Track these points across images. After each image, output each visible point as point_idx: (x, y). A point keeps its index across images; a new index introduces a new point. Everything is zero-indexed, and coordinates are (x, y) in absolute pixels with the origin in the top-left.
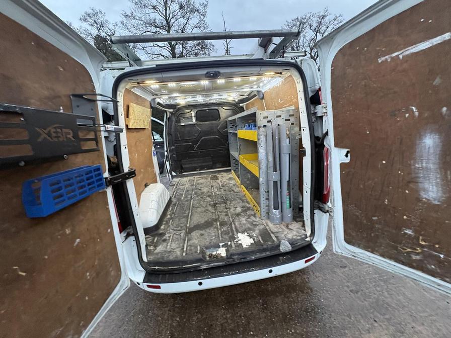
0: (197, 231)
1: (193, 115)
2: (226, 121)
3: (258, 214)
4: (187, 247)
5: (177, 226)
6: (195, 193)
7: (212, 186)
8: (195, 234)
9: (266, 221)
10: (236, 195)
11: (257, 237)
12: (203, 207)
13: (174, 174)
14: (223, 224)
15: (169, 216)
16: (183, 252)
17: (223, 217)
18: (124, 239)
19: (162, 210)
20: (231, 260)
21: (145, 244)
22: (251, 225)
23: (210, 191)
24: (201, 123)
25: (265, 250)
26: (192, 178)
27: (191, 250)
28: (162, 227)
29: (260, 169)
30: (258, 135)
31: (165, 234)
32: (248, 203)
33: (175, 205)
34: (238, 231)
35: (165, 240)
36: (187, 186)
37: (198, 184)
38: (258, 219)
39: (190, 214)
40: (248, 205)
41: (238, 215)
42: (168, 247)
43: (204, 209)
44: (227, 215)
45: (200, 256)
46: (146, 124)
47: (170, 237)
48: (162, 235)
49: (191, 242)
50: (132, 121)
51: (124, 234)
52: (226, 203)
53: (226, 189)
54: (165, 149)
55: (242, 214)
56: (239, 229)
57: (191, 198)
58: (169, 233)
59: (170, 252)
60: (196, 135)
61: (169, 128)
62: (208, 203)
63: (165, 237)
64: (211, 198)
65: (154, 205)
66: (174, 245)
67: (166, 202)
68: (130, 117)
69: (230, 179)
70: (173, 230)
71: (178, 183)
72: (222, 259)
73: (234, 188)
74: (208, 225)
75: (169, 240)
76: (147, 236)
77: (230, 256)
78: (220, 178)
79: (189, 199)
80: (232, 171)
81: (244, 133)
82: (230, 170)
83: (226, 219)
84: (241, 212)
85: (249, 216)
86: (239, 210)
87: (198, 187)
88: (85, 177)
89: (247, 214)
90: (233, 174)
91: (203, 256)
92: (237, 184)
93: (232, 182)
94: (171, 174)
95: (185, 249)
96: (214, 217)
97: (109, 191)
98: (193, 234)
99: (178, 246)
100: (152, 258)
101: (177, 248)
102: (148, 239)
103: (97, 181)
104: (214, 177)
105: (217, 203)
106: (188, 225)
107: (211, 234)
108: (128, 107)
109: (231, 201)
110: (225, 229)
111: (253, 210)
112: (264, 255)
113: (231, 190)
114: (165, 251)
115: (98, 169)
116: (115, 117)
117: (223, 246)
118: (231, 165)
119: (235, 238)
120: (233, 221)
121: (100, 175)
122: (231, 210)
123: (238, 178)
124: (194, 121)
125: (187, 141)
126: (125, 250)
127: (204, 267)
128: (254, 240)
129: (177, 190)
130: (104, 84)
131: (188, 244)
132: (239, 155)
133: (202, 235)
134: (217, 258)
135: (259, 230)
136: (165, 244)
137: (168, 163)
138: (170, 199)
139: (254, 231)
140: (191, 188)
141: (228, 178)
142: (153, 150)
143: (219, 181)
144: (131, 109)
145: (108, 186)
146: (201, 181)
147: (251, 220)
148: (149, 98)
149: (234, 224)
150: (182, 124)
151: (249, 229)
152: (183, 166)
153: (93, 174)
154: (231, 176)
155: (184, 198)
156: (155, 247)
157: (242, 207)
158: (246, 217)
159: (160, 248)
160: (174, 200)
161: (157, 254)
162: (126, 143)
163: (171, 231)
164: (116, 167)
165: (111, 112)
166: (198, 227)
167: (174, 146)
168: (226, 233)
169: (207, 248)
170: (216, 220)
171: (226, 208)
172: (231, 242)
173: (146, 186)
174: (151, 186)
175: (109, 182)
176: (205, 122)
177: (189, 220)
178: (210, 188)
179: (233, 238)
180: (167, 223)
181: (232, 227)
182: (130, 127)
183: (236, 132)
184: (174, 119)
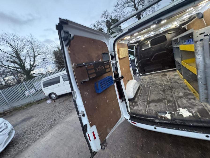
0: (153, 103)
1: (149, 43)
2: (171, 41)
3: (197, 98)
4: (148, 110)
5: (143, 99)
6: (152, 84)
7: (162, 80)
8: (152, 104)
9: (206, 104)
10: (180, 85)
11: (195, 112)
12: (157, 91)
13: (141, 74)
14: (169, 101)
15: (139, 95)
16: (146, 111)
17: (169, 97)
18: (121, 102)
19: (136, 91)
20: (174, 122)
21: (129, 105)
22: (191, 105)
23: (161, 83)
24: (154, 46)
25: (201, 122)
26: (150, 76)
27: (150, 111)
28: (136, 99)
29: (197, 69)
30: (195, 47)
31: (137, 102)
32: (190, 91)
33: (141, 89)
34: (179, 107)
35: (137, 105)
36: (147, 80)
37: (154, 79)
38: (197, 102)
39: (149, 94)
40: (189, 92)
41: (181, 97)
42: (139, 108)
43: (157, 92)
44: (172, 97)
45: (155, 115)
46: (126, 54)
47: (139, 104)
48: (136, 102)
49: (150, 108)
50: (121, 55)
51: (121, 100)
52: (172, 90)
53: (173, 82)
54: (136, 63)
55: (183, 97)
56: (181, 106)
57: (150, 86)
58: (139, 102)
59: (140, 110)
60: (151, 53)
61: (137, 53)
62: (160, 89)
63: (137, 104)
64: (162, 87)
65: (132, 89)
66: (141, 108)
67: (137, 88)
68: (120, 54)
69: (176, 75)
70: (141, 101)
71: (143, 78)
72: (168, 120)
73: (178, 81)
74: (159, 101)
75: (139, 105)
76: (130, 102)
77: (173, 119)
78: (168, 75)
79: (149, 87)
80: (177, 70)
81: (184, 47)
82: (175, 70)
83: (171, 99)
84: (183, 96)
85: (190, 99)
86: (181, 94)
87: (154, 80)
88: (108, 80)
89: (188, 97)
90: (177, 72)
91: (156, 116)
92: (181, 78)
93: (177, 77)
94: (139, 74)
95: (147, 110)
96: (163, 97)
97: (115, 84)
98: (151, 104)
99: (143, 108)
100: (132, 111)
101: (143, 109)
102: (130, 103)
103: (111, 81)
104: (164, 74)
105: (165, 90)
106: (148, 100)
107: (161, 106)
108: (119, 50)
109: (175, 89)
110: (170, 104)
111: (193, 95)
112: (201, 124)
113: (176, 82)
114: (138, 110)
115: (111, 77)
116: (115, 56)
117: (169, 113)
118: (176, 67)
119: (177, 111)
120: (176, 101)
121: (112, 79)
122: (175, 94)
123: (182, 74)
124: (150, 46)
125: (147, 57)
126: (122, 106)
127: (157, 121)
128: (192, 114)
129: (143, 82)
130: (110, 45)
131: (149, 109)
132: (181, 60)
133: (156, 105)
134: (165, 118)
135: (198, 109)
136: (137, 107)
137: (137, 70)
138: (139, 86)
139: (193, 108)
140: (150, 81)
141: (173, 75)
142: (130, 65)
143: (167, 77)
144: (120, 50)
145: (114, 83)
146: (155, 77)
147: (191, 102)
148: (127, 43)
149: (177, 102)
150: (143, 49)
151: (189, 107)
152: (146, 70)
153: (110, 79)
154: (176, 73)
155: (146, 86)
156: (133, 107)
157: (184, 93)
158: (187, 99)
159: (135, 108)
160: (141, 87)
161: (134, 110)
162: (119, 66)
163: (140, 101)
164: (117, 75)
165: (113, 55)
166: (153, 101)
167: (140, 61)
168: (172, 107)
169: (159, 112)
170: (165, 99)
171: (172, 93)
172: (174, 112)
173: (128, 81)
174: (130, 81)
175: (115, 81)
176: (157, 45)
177: (149, 97)
178: (161, 81)
179: (176, 110)
180: (138, 97)
181: (175, 104)
182: (120, 58)
183: (178, 47)
184: (139, 48)
